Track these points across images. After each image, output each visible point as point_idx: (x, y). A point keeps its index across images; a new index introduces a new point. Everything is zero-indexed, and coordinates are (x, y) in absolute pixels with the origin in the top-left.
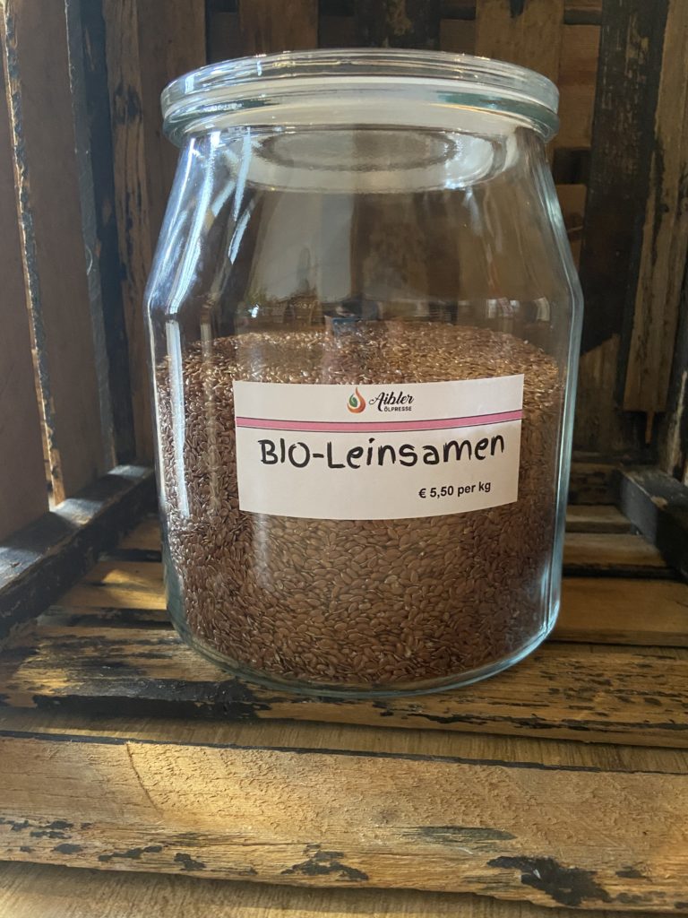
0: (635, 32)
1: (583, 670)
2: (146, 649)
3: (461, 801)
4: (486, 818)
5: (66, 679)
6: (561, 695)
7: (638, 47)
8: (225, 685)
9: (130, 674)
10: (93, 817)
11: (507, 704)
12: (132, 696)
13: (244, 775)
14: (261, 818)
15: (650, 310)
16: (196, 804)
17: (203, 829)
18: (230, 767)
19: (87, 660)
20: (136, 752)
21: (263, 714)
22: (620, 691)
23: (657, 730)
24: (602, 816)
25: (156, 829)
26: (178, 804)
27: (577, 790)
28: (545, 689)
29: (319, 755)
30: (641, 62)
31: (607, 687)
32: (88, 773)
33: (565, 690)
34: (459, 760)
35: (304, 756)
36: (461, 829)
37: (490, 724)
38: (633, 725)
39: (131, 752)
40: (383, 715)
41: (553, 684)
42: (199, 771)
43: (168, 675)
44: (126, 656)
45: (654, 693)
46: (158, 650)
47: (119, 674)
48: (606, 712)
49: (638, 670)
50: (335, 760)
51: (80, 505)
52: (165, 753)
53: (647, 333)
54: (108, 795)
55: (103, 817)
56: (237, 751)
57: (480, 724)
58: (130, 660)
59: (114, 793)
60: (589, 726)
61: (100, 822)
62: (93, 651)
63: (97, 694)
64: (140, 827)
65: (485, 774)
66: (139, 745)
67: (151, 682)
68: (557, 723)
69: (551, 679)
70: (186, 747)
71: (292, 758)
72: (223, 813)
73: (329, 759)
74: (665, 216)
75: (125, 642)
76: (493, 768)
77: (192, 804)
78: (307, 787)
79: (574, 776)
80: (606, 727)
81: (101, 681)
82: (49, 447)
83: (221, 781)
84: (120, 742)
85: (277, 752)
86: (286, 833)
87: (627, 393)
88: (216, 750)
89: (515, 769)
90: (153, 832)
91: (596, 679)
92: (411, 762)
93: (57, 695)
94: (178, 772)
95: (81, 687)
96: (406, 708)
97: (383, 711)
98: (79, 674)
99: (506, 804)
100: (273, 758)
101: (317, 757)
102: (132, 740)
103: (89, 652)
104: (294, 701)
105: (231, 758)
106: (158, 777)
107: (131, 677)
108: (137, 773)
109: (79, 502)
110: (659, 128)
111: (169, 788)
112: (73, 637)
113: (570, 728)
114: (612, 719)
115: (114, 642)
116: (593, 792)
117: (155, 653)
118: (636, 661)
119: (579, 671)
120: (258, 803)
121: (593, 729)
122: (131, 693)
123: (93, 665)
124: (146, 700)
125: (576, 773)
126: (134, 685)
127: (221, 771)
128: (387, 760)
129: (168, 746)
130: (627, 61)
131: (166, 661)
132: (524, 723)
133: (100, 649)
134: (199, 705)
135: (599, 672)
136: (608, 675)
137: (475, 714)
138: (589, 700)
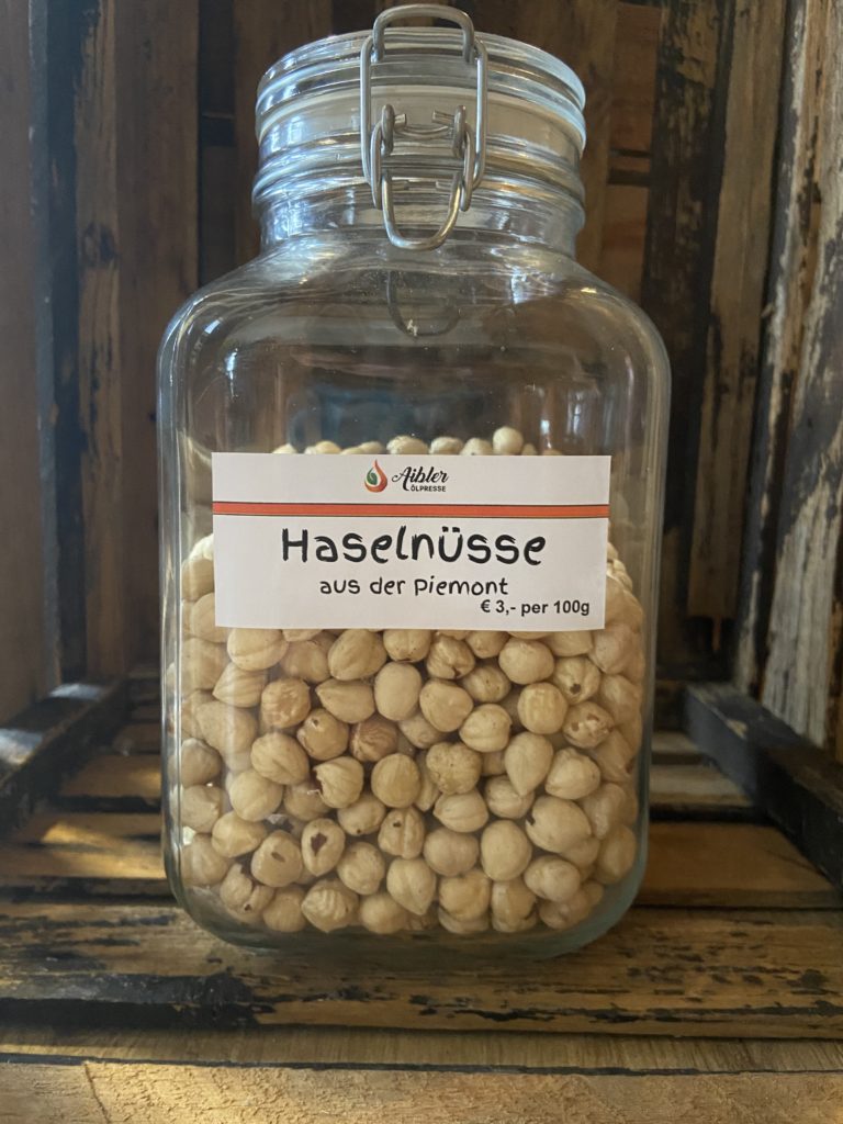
0: (686, 195)
1: (668, 943)
2: (103, 933)
6: (644, 977)
7: (690, 211)
8: (212, 980)
9: (84, 967)
11: (579, 991)
12: (89, 999)
13: (245, 1103)
18: (227, 1093)
19: (24, 949)
20: (98, 1074)
21: (264, 1019)
22: (713, 968)
23: (762, 1016)
27: (673, 1100)
28: (624, 970)
29: (343, 1071)
30: (694, 229)
31: (696, 964)
32: (34, 1106)
33: (647, 970)
34: (524, 1070)
35: (324, 1074)
37: (559, 1019)
38: (732, 1011)
39: (92, 1075)
40: (423, 1013)
41: (632, 963)
42: (184, 1099)
43: (135, 969)
44: (77, 943)
45: (754, 969)
46: (121, 934)
47: (69, 969)
48: (700, 997)
49: (732, 940)
50: (365, 1078)
52: (137, 1075)
53: (710, 528)
56: (234, 1070)
57: (546, 1020)
58: (84, 950)
60: (681, 1015)
62: (33, 938)
63: (40, 996)
65: (558, 1085)
66: (102, 1066)
67: (113, 979)
68: (641, 1014)
69: (629, 955)
70: (166, 1066)
71: (308, 1077)
73: (357, 1077)
74: (725, 397)
75: (75, 924)
76: (568, 1078)
78: (330, 1115)
79: (668, 1083)
80: (701, 1016)
81: (44, 977)
83: (215, 1112)
84: (77, 1061)
85: (287, 1069)
87: (691, 598)
88: (207, 1070)
89: (597, 1077)
91: (683, 953)
92: (464, 1076)
94: (156, 1102)
95: (18, 987)
96: (452, 1002)
97: (422, 1008)
98: (15, 968)
100: (283, 1079)
101: (341, 1075)
102: (92, 1059)
103: (28, 938)
104: (307, 999)
105: (226, 1081)
106: (129, 1110)
107: (85, 972)
108: (101, 1104)
109: (13, 733)
110: (716, 301)
113: (658, 1019)
114: (706, 1006)
115: (60, 925)
116: (693, 1102)
117: (116, 938)
118: (728, 929)
119: (662, 943)
121: (685, 1020)
122: (87, 994)
123: (36, 955)
124: (108, 1005)
125: (670, 1077)
126: (89, 982)
127: (215, 1098)
128: (433, 1074)
129: (141, 1067)
130: (678, 227)
131: (131, 950)
132: (601, 1015)
133: (41, 935)
134: (178, 1008)
135: (686, 945)
136: (698, 948)
137: (540, 1007)
138: (678, 982)
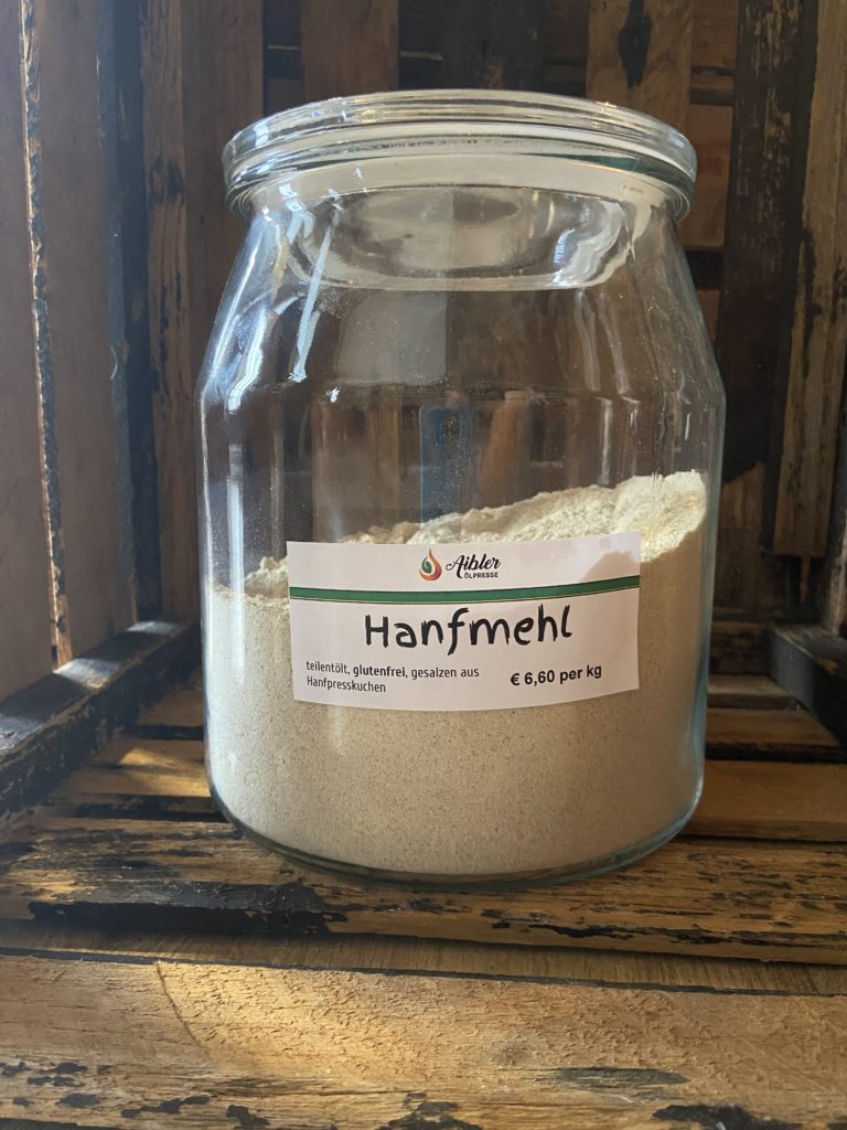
0: (775, 106)
1: (752, 871)
2: (178, 845)
3: (611, 1035)
4: (646, 1055)
5: (72, 882)
6: (728, 901)
7: (779, 123)
8: (283, 890)
9: (157, 875)
10: (116, 1058)
11: (659, 912)
12: (162, 903)
13: (316, 1003)
14: (344, 1059)
15: (802, 432)
16: (253, 1041)
17: (266, 1073)
18: (298, 993)
19: (100, 858)
20: (170, 973)
21: (335, 927)
22: (802, 896)
24: (800, 1051)
25: (200, 1073)
26: (229, 1041)
27: (763, 1018)
28: (706, 894)
29: (415, 977)
30: (782, 141)
31: (786, 891)
32: (106, 1001)
33: (731, 895)
34: (602, 984)
35: (395, 979)
36: (613, 1071)
37: (638, 938)
38: (825, 937)
39: (163, 973)
40: (496, 926)
41: (716, 888)
42: (255, 998)
43: (208, 878)
44: (153, 853)
46: (195, 846)
47: (145, 875)
48: (788, 922)
49: (823, 870)
50: (438, 983)
51: (92, 666)
52: (208, 975)
53: (800, 460)
54: (133, 1029)
55: (129, 1057)
56: (306, 973)
57: (625, 938)
58: (156, 859)
59: (141, 1026)
60: (770, 939)
61: (124, 1064)
62: (109, 848)
63: (115, 901)
64: (180, 1071)
65: (639, 1000)
66: (173, 966)
67: (186, 885)
68: (726, 936)
69: (711, 881)
70: (237, 968)
71: (380, 981)
72: (290, 1052)
73: (428, 982)
74: (817, 319)
75: (149, 837)
76: (649, 993)
77: (248, 1040)
78: (401, 1018)
79: (756, 1001)
80: (790, 941)
81: (120, 884)
82: (55, 592)
83: (286, 1011)
84: (149, 961)
85: (358, 973)
86: (377, 1078)
87: (778, 533)
88: (278, 971)
89: (679, 994)
90: (197, 1077)
91: (771, 881)
92: (539, 987)
93: (62, 901)
94: (226, 1000)
95: (93, 892)
96: (527, 917)
97: (495, 921)
98: (91, 875)
99: (671, 1037)
100: (354, 981)
101: (413, 980)
102: (163, 959)
103: (103, 848)
104: (378, 909)
105: (297, 981)
106: (200, 1007)
107: (159, 880)
108: (172, 1001)
109: (91, 662)
110: (808, 215)
111: (217, 1021)
112: (81, 830)
113: (744, 942)
114: (797, 930)
115: (135, 837)
116: (783, 1021)
117: (190, 850)
118: (818, 860)
119: (747, 871)
120: (337, 1039)
121: (773, 943)
122: (160, 899)
123: (110, 864)
124: (180, 909)
125: (758, 997)
126: (162, 889)
127: (285, 998)
128: (508, 983)
129: (213, 967)
130: (766, 140)
131: (205, 860)
132: (682, 936)
133: (117, 846)
134: (250, 914)
135: (773, 873)
136: (787, 876)
137: (619, 925)
138: (765, 907)
